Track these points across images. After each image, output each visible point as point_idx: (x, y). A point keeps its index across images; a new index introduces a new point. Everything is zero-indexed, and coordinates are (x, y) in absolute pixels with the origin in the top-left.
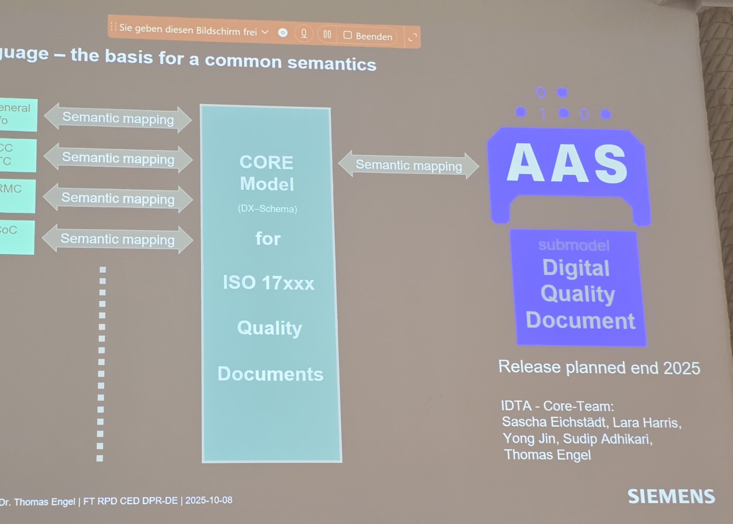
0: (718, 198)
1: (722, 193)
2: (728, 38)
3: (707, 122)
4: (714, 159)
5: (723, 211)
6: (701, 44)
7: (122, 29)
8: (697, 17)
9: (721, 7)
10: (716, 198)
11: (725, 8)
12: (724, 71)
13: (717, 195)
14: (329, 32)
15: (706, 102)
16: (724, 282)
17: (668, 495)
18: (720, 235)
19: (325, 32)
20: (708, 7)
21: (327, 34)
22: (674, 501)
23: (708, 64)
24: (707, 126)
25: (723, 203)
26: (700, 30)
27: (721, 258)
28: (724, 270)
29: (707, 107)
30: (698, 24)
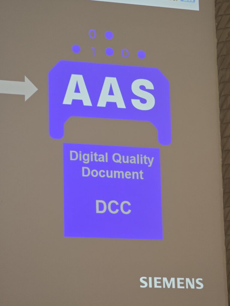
0: (219, 59)
1: (222, 55)
4: (218, 28)
5: (222, 69)
10: (218, 59)
13: (218, 57)
16: (219, 122)
18: (219, 87)
22: (174, 287)
24: (214, 3)
25: (222, 63)
27: (218, 104)
28: (220, 114)
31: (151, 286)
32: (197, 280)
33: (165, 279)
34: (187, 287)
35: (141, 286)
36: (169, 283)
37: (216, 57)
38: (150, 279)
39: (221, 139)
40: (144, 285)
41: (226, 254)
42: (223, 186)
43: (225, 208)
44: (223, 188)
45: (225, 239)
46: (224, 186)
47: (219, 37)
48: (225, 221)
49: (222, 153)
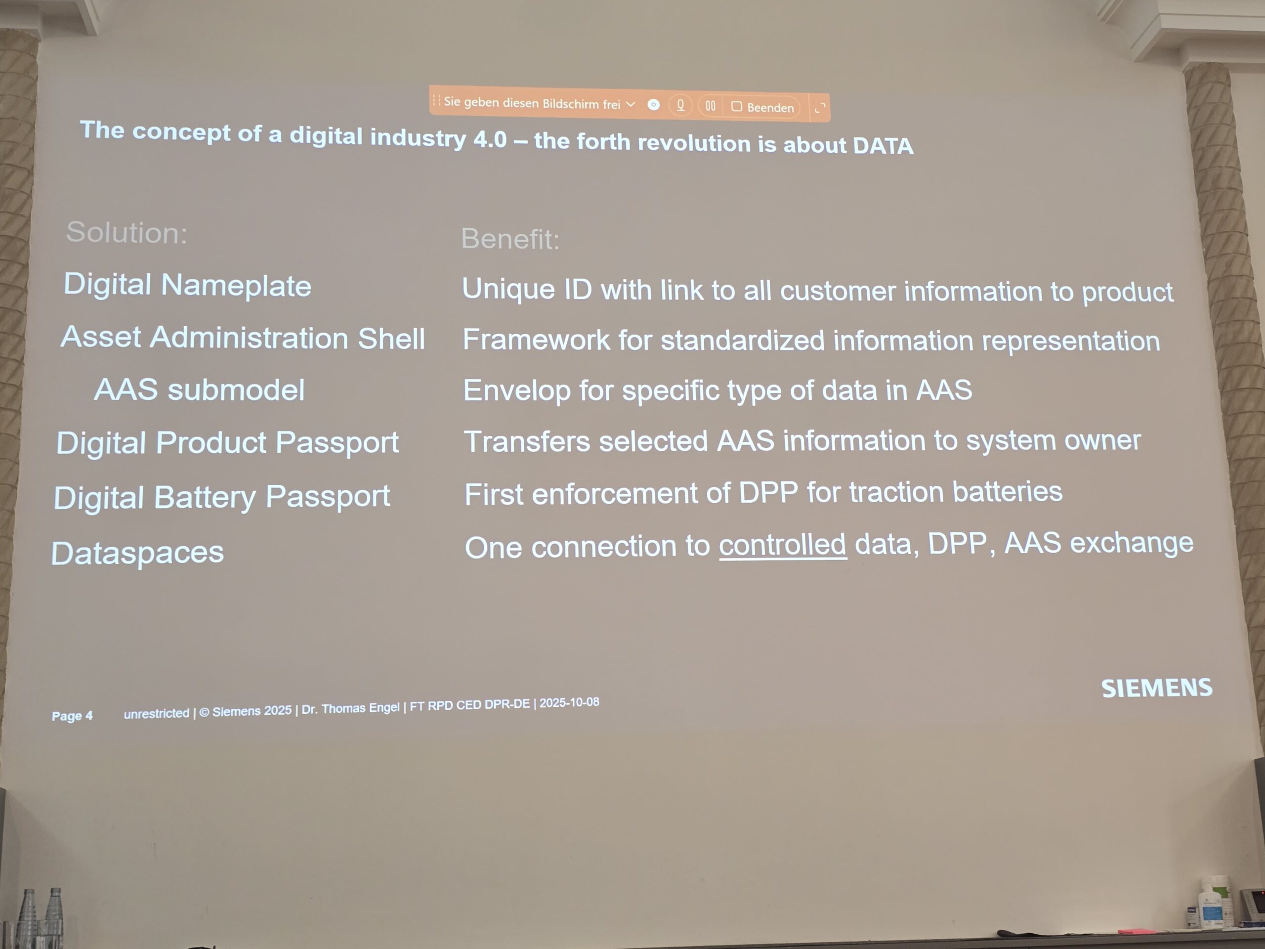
0: (1213, 307)
1: (1218, 301)
2: (1223, 103)
3: (1197, 210)
4: (1208, 257)
5: (1219, 324)
6: (1188, 110)
7: (448, 103)
8: (1184, 75)
9: (1214, 63)
10: (1210, 307)
11: (1220, 63)
12: (1219, 145)
13: (1211, 304)
14: (713, 103)
15: (1195, 184)
16: (1221, 414)
17: (1152, 685)
18: (1216, 355)
19: (708, 103)
20: (1199, 62)
21: (711, 106)
22: (1161, 694)
23: (1198, 137)
24: (1198, 216)
25: (1219, 314)
26: (1187, 92)
27: (1217, 385)
28: (1221, 399)
29: (1198, 192)
30: (1185, 84)
31: (1121, 695)
32: (1201, 681)
33: (1145, 682)
34: (1184, 694)
35: (1105, 696)
36: (1152, 688)
37: (1207, 304)
38: (1120, 682)
39: (1227, 441)
40: (1109, 692)
41: (1249, 635)
42: (1235, 519)
43: (1240, 556)
44: (1235, 524)
45: (1244, 610)
46: (1237, 521)
47: (1210, 272)
48: (1243, 579)
49: (1230, 464)
